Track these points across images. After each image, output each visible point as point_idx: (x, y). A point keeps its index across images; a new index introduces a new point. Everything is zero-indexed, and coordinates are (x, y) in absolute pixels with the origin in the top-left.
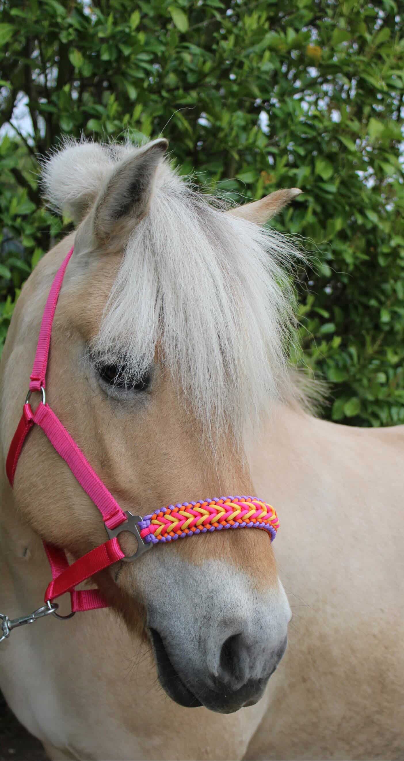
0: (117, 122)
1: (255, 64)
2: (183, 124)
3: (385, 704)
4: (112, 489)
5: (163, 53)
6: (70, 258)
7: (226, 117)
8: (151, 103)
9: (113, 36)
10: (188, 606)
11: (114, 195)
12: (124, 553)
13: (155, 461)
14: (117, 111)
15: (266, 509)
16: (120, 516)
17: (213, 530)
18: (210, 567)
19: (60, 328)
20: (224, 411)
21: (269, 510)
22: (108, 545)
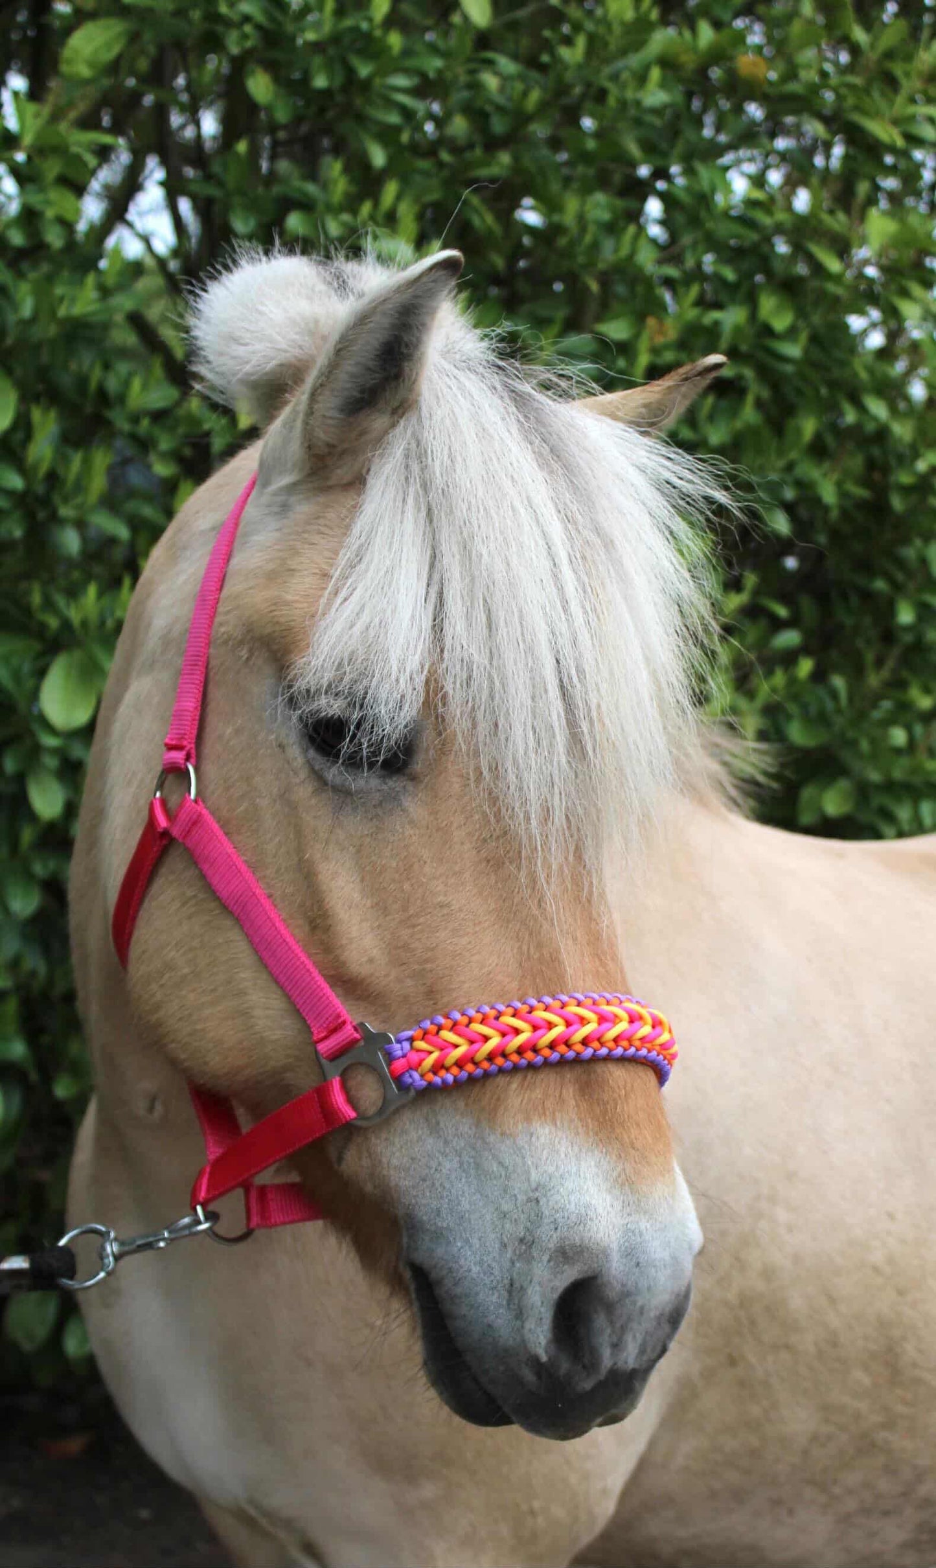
0: (346, 217)
1: (630, 94)
2: (484, 219)
3: (900, 1409)
4: (332, 976)
5: (440, 72)
6: (248, 495)
7: (572, 205)
8: (418, 178)
9: (336, 39)
10: (488, 1217)
11: (349, 367)
12: (355, 1108)
13: (422, 920)
14: (347, 195)
15: (649, 1020)
16: (348, 1032)
17: (541, 1063)
18: (534, 1139)
19: (226, 642)
20: (567, 816)
21: (657, 1023)
22: (322, 1092)
